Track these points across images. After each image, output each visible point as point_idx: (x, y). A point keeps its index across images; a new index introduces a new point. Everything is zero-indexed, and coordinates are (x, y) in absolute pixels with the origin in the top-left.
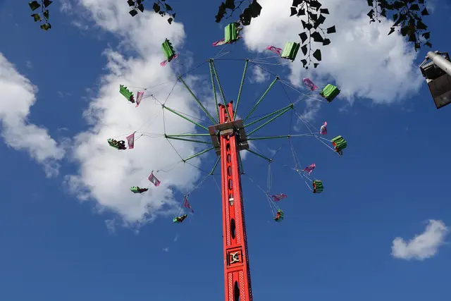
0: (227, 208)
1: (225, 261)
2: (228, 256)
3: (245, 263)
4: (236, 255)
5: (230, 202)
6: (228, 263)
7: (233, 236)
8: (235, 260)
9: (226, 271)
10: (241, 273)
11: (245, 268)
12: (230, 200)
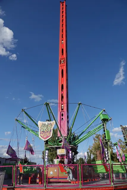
0: (61, 45)
1: (59, 63)
2: (60, 61)
3: (65, 63)
4: (63, 61)
5: (62, 43)
6: (60, 63)
7: (63, 54)
8: (62, 62)
9: (59, 66)
10: (64, 66)
11: (65, 65)
12: (62, 42)
